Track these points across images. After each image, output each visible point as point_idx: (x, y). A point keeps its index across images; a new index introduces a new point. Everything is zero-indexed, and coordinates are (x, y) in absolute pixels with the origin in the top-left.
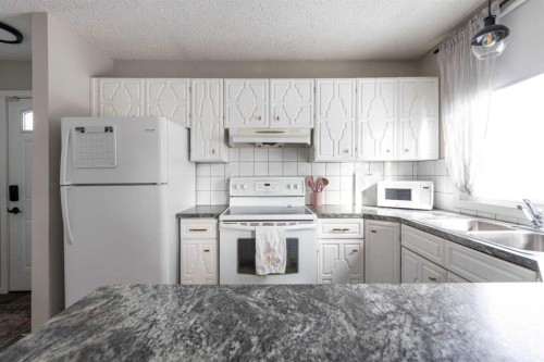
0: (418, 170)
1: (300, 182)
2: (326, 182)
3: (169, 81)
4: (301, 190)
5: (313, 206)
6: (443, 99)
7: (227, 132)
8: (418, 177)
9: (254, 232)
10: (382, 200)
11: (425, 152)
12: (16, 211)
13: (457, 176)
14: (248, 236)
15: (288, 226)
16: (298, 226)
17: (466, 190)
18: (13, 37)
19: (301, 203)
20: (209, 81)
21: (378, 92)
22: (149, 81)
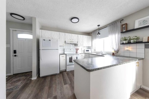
0: (89, 47)
1: (75, 49)
2: (78, 49)
3: (56, 32)
4: (75, 50)
5: (77, 53)
6: (92, 39)
7: (65, 41)
8: (89, 49)
9: (72, 56)
10: (85, 52)
11: (90, 45)
12: (15, 56)
13: (94, 49)
14: (71, 57)
15: (76, 55)
16: (78, 55)
17: (95, 50)
18: (23, 19)
19: (75, 52)
20: (63, 33)
21: (85, 37)
22: (52, 32)
